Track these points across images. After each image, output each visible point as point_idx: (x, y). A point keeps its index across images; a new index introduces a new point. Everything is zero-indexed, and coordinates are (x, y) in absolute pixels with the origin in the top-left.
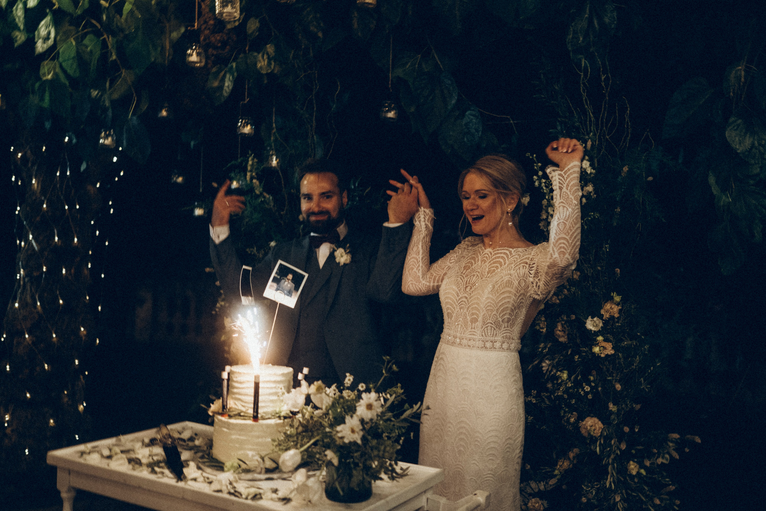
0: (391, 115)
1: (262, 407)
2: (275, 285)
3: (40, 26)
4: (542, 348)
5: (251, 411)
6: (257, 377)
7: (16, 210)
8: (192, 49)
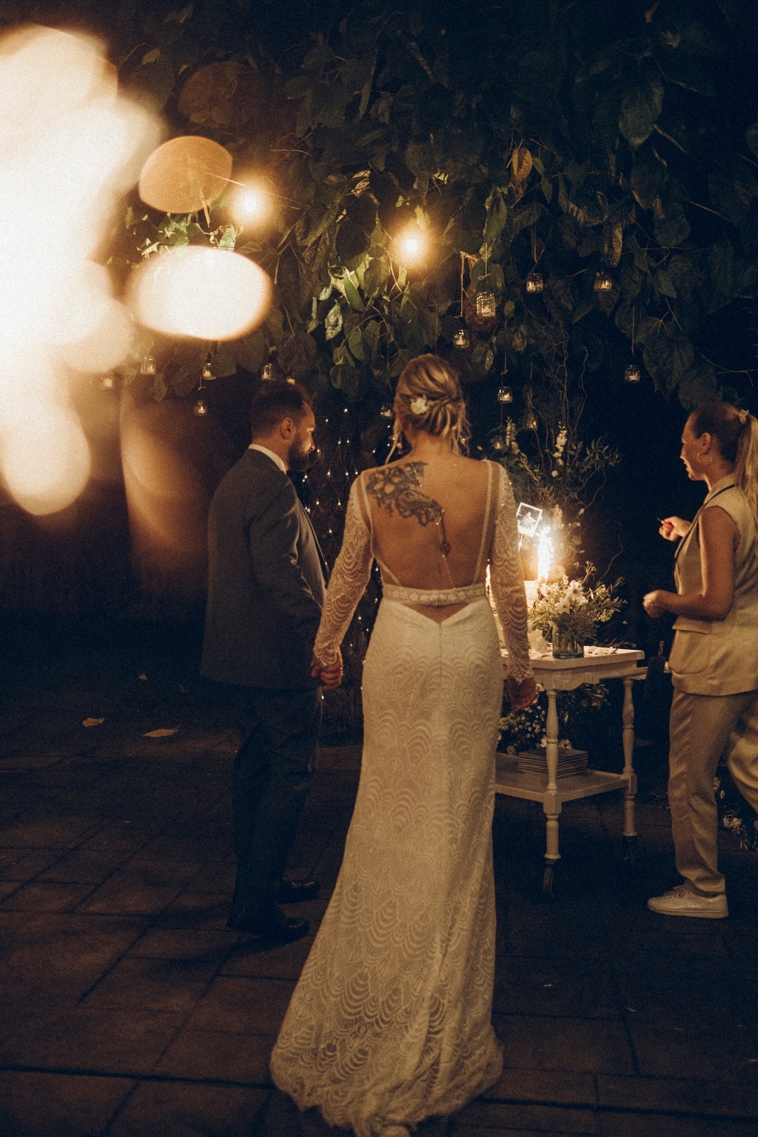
0: (633, 378)
3: (329, 315)
7: (303, 478)
8: (458, 334)
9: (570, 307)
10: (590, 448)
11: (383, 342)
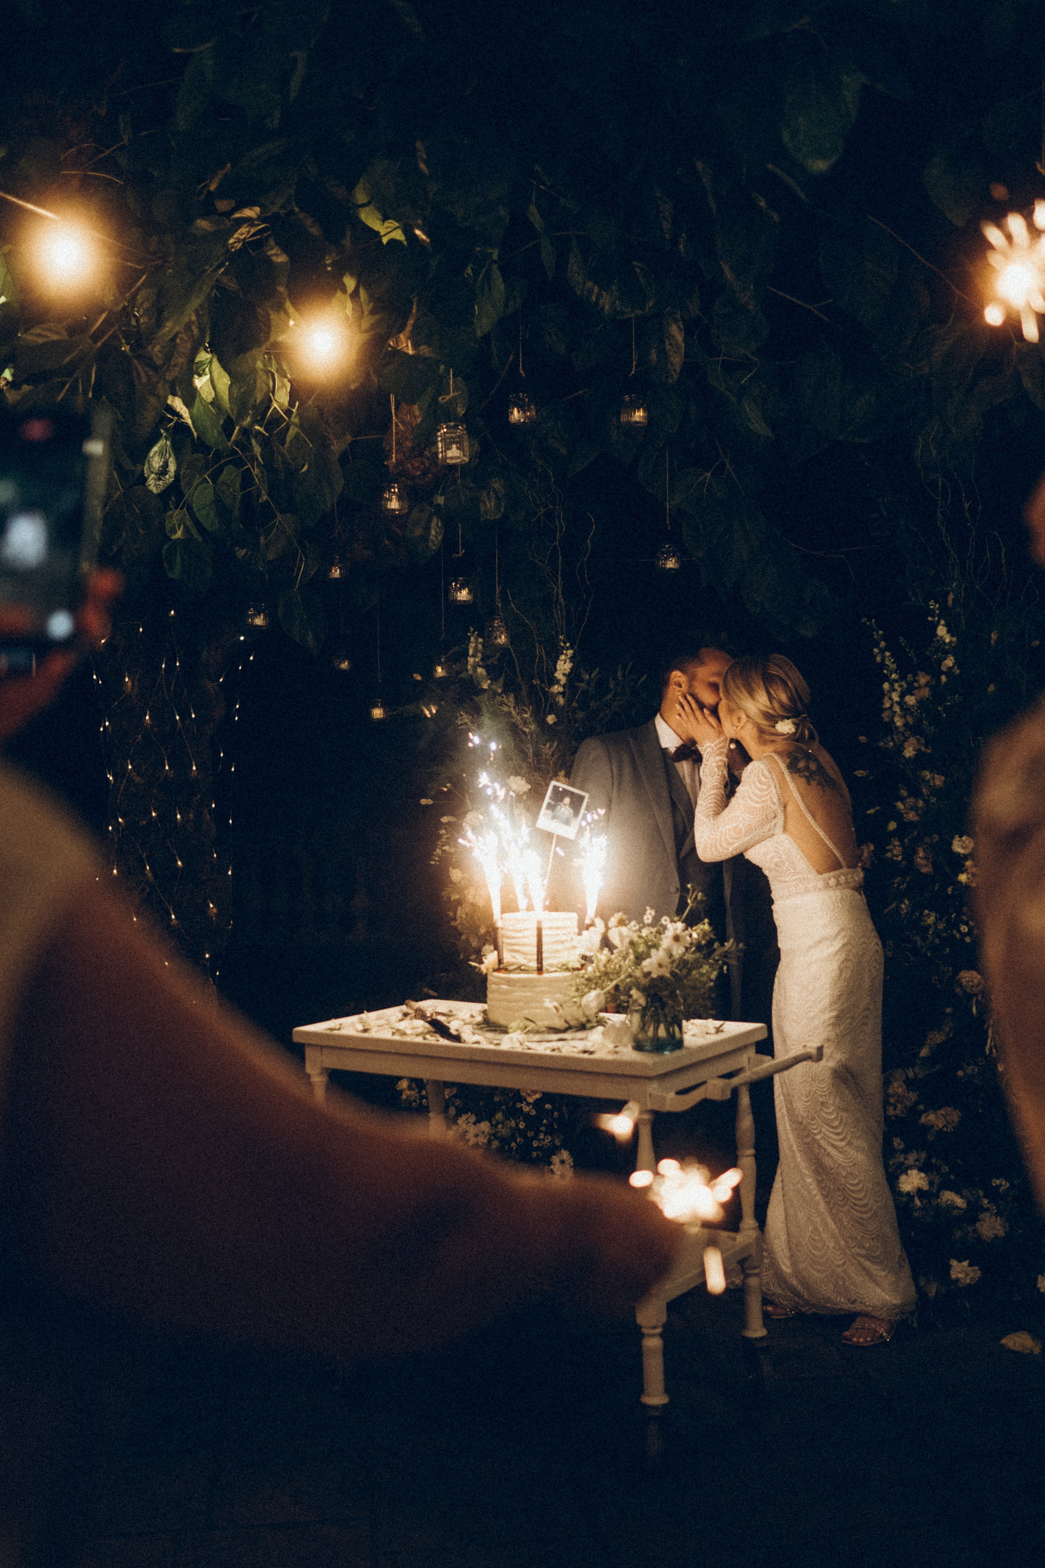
0: (671, 564)
1: (548, 958)
2: (549, 812)
3: (151, 454)
4: (898, 883)
5: (534, 964)
6: (539, 922)
7: (101, 725)
8: (390, 492)
9: (563, 451)
10: (615, 678)
11: (248, 500)
